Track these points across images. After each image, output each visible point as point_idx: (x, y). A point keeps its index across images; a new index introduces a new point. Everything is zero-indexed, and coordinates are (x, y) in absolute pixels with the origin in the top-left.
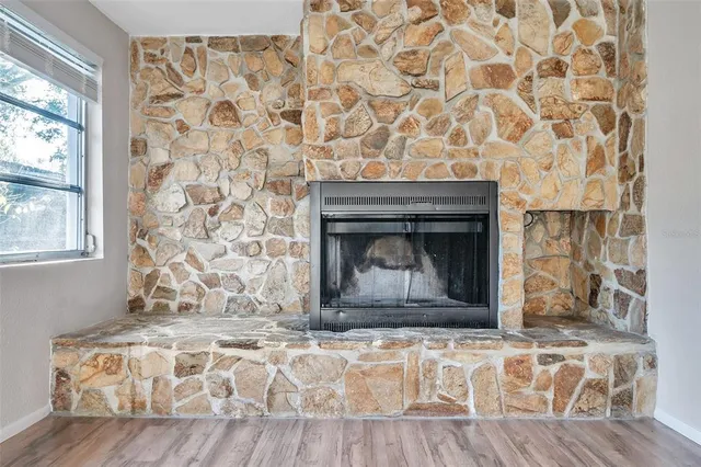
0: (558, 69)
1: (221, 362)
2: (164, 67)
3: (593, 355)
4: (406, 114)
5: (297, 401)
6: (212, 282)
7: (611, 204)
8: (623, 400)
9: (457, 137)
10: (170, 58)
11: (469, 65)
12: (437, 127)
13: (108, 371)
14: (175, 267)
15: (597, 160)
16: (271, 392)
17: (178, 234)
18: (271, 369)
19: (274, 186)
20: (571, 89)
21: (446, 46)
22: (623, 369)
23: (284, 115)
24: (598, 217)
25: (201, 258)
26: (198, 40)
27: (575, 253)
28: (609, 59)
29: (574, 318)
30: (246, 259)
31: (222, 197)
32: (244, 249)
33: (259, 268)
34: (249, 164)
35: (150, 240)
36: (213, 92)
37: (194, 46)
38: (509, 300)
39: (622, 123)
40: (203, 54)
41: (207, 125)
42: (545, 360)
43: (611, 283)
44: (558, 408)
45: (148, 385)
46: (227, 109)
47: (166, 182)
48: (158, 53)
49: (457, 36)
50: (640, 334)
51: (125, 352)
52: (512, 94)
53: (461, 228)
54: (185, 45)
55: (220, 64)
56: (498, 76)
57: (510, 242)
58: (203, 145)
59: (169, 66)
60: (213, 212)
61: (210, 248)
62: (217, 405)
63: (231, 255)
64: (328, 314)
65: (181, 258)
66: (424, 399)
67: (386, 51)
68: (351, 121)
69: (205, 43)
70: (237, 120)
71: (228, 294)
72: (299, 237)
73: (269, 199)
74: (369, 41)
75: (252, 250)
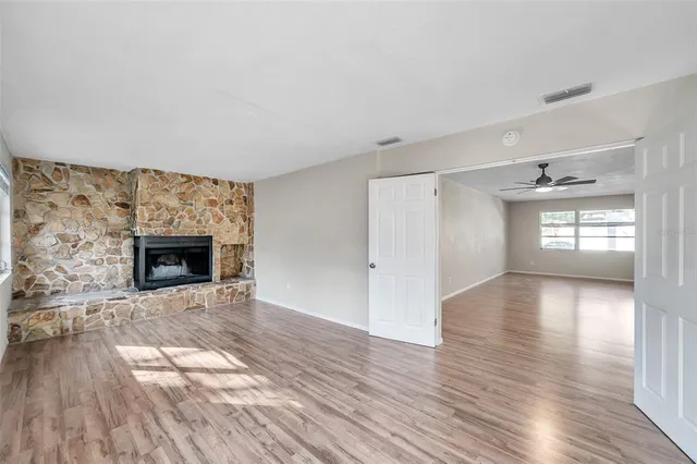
0: (231, 202)
1: (108, 306)
2: (39, 175)
3: (240, 285)
4: (181, 213)
5: (144, 314)
6: (73, 278)
7: (245, 243)
8: (248, 295)
9: (199, 221)
10: (44, 171)
11: (203, 198)
12: (192, 218)
13: (46, 319)
14: (47, 274)
15: (242, 230)
16: (132, 313)
17: (51, 258)
18: (133, 305)
19: (111, 234)
20: (235, 208)
21: (194, 191)
22: (248, 287)
23: (117, 204)
24: (242, 246)
25: (66, 268)
26: (63, 164)
27: (236, 256)
28: (245, 201)
29: (236, 276)
30: (94, 267)
31: (80, 239)
32: (94, 262)
33: (102, 270)
34: (95, 224)
35: (29, 261)
36: (74, 190)
37: (61, 168)
38: (216, 273)
39: (248, 220)
40: (66, 172)
41: (70, 205)
42: (227, 288)
43: (246, 265)
44: (231, 301)
45: (71, 321)
46: (82, 199)
47: (41, 232)
48: (35, 167)
49: (199, 189)
50: (252, 278)
51: (56, 310)
52: (217, 209)
53: (199, 251)
54: (55, 166)
55: (79, 178)
56: (213, 203)
57: (216, 255)
58: (68, 215)
59: (43, 175)
60: (74, 246)
61: (72, 263)
62: (107, 322)
63: (85, 265)
64: (148, 284)
65: (53, 269)
66: (191, 306)
67: (173, 191)
68: (159, 215)
69: (69, 167)
70: (89, 204)
71: (83, 283)
72: (124, 256)
73: (108, 240)
74: (166, 186)
75: (98, 262)
